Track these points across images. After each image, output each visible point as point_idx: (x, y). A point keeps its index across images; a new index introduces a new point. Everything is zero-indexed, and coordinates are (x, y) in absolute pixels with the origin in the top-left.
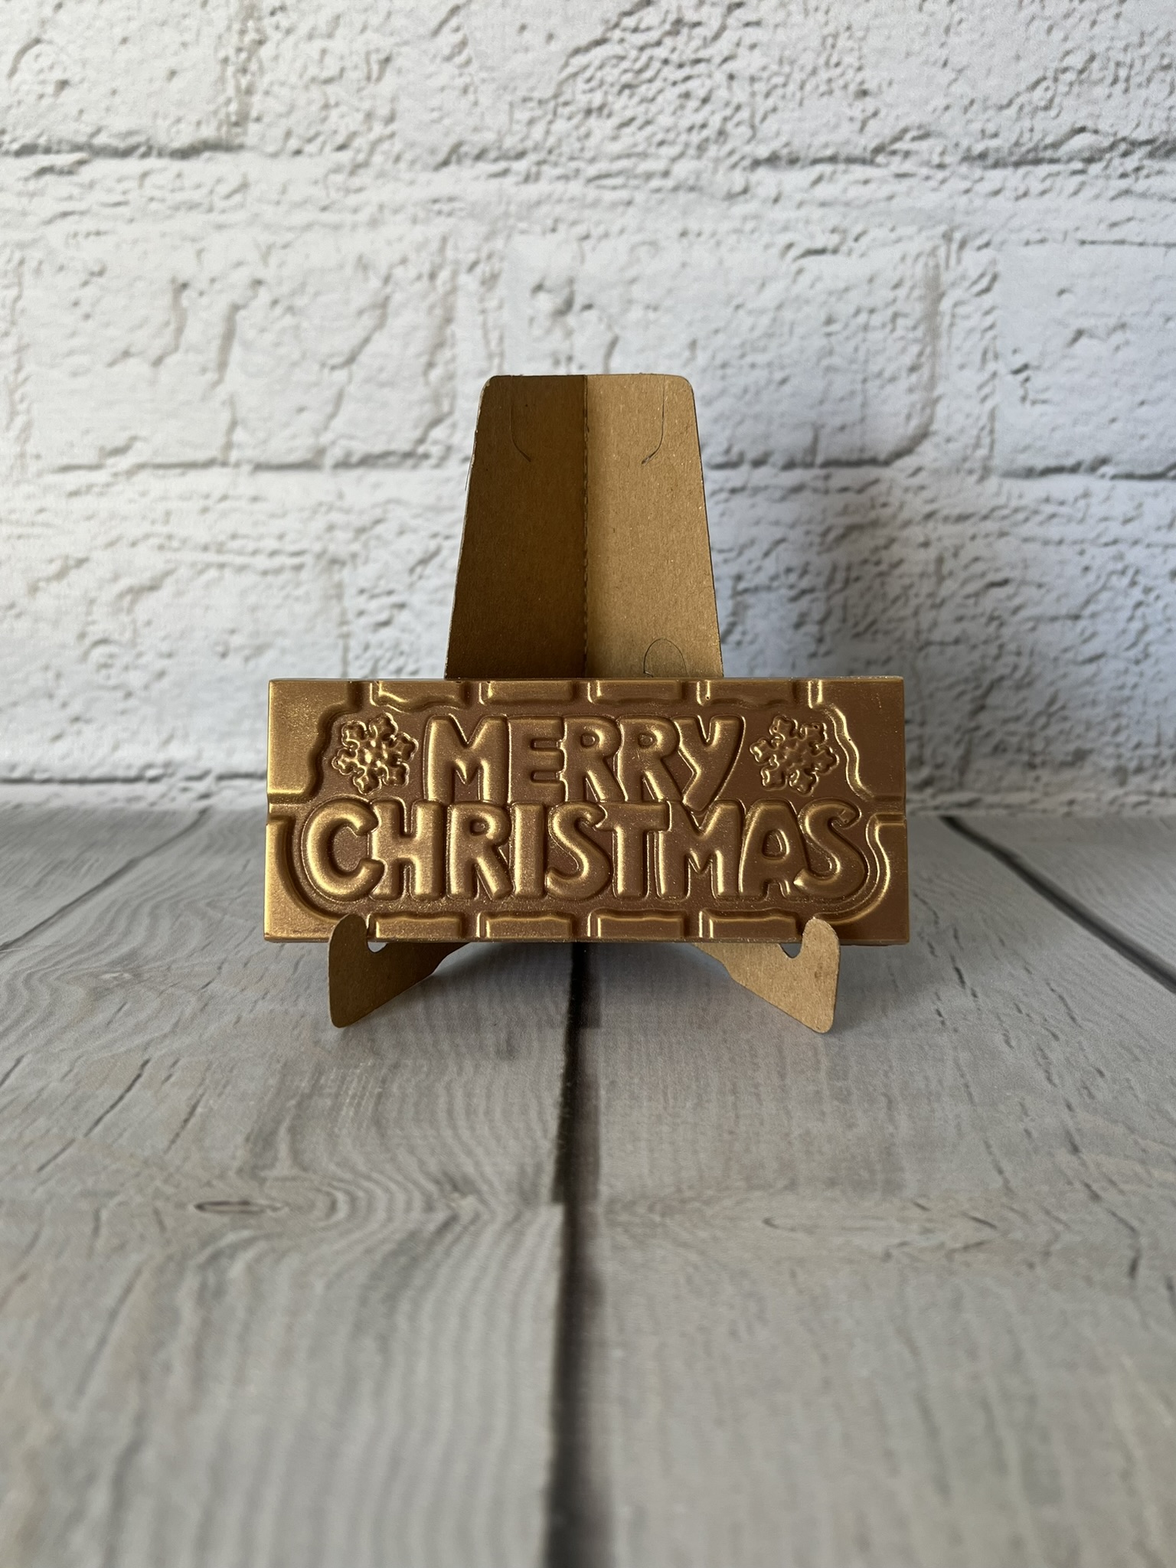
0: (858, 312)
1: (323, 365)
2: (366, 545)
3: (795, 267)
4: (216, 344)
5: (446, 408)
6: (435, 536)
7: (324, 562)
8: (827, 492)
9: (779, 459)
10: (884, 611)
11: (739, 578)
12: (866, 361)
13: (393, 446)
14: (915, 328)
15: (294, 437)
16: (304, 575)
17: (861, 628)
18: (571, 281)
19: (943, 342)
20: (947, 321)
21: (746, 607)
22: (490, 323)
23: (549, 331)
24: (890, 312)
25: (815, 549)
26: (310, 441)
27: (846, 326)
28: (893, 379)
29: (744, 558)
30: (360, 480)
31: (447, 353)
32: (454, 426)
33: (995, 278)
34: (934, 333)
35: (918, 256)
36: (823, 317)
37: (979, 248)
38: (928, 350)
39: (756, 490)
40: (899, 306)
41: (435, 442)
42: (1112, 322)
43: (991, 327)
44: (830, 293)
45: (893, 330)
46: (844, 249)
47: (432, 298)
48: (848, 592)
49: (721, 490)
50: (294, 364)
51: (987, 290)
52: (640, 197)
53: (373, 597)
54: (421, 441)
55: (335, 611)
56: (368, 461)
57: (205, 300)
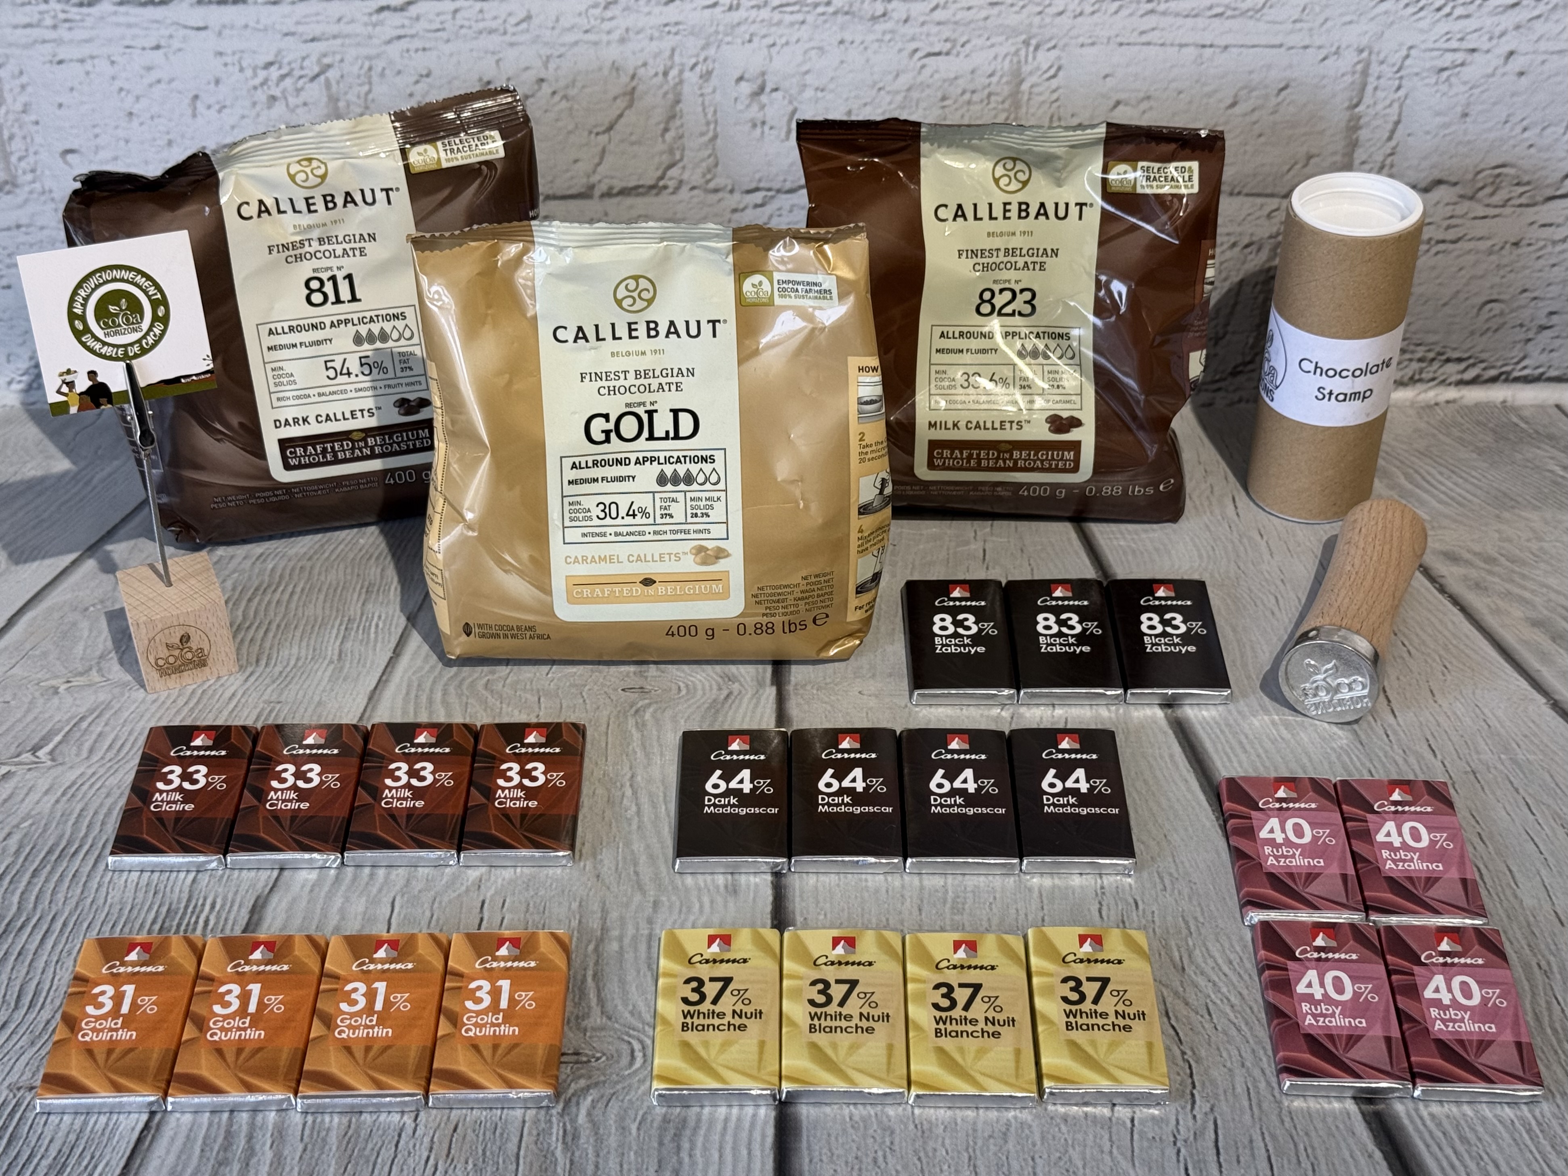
0: (963, 93)
1: (590, 132)
3: (919, 64)
5: (678, 157)
13: (641, 183)
14: (1003, 102)
15: (572, 178)
18: (763, 74)
19: (1024, 110)
20: (1026, 97)
22: (707, 104)
23: (748, 106)
24: (986, 92)
26: (584, 180)
27: (955, 102)
30: (619, 204)
31: (676, 123)
32: (684, 168)
33: (1059, 68)
34: (1017, 105)
35: (1006, 56)
36: (939, 95)
37: (1049, 50)
40: (993, 88)
41: (671, 179)
42: (1142, 95)
43: (1056, 100)
44: (944, 81)
45: (988, 104)
46: (954, 52)
47: (666, 88)
50: (570, 132)
51: (1054, 76)
52: (810, 18)
54: (662, 178)
56: (625, 192)
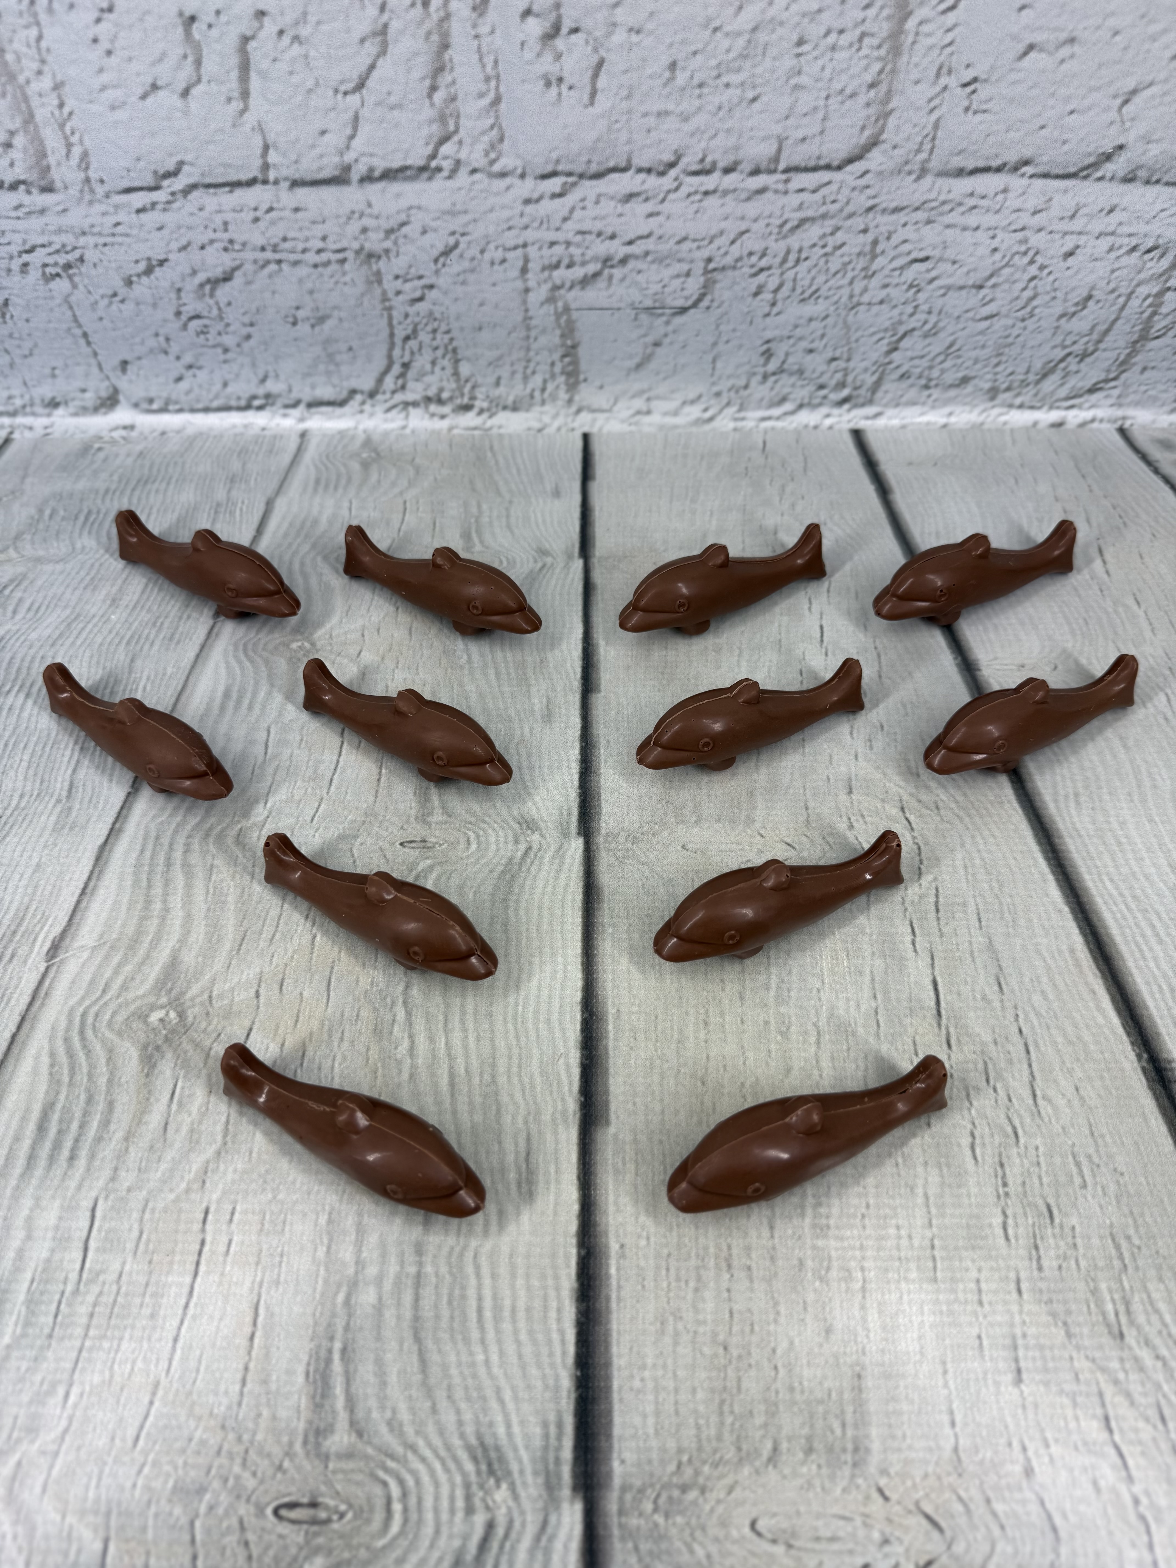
0: (828, 33)
1: (337, 91)
2: (395, 243)
4: (235, 75)
5: (452, 127)
6: (453, 233)
7: (362, 257)
8: (786, 193)
9: (747, 167)
10: (826, 281)
11: (709, 260)
12: (831, 80)
13: (409, 162)
14: (879, 47)
15: (321, 156)
16: (347, 266)
17: (806, 295)
18: (558, 5)
19: (904, 59)
20: (910, 39)
21: (715, 282)
22: (484, 50)
24: (858, 32)
25: (773, 237)
26: (336, 159)
27: (816, 46)
28: (853, 95)
29: (714, 246)
30: (383, 191)
31: (446, 78)
32: (460, 142)
34: (896, 51)
36: (795, 37)
38: (888, 68)
39: (726, 193)
40: (866, 27)
41: (445, 158)
42: (1064, 36)
43: (951, 44)
44: (804, 15)
45: (859, 50)
47: (428, 25)
48: (798, 268)
49: (696, 192)
50: (310, 91)
51: (950, 10)
53: (406, 281)
54: (433, 156)
55: (378, 291)
56: (389, 175)
57: (214, 32)
